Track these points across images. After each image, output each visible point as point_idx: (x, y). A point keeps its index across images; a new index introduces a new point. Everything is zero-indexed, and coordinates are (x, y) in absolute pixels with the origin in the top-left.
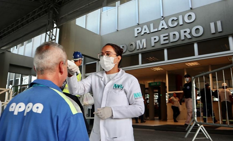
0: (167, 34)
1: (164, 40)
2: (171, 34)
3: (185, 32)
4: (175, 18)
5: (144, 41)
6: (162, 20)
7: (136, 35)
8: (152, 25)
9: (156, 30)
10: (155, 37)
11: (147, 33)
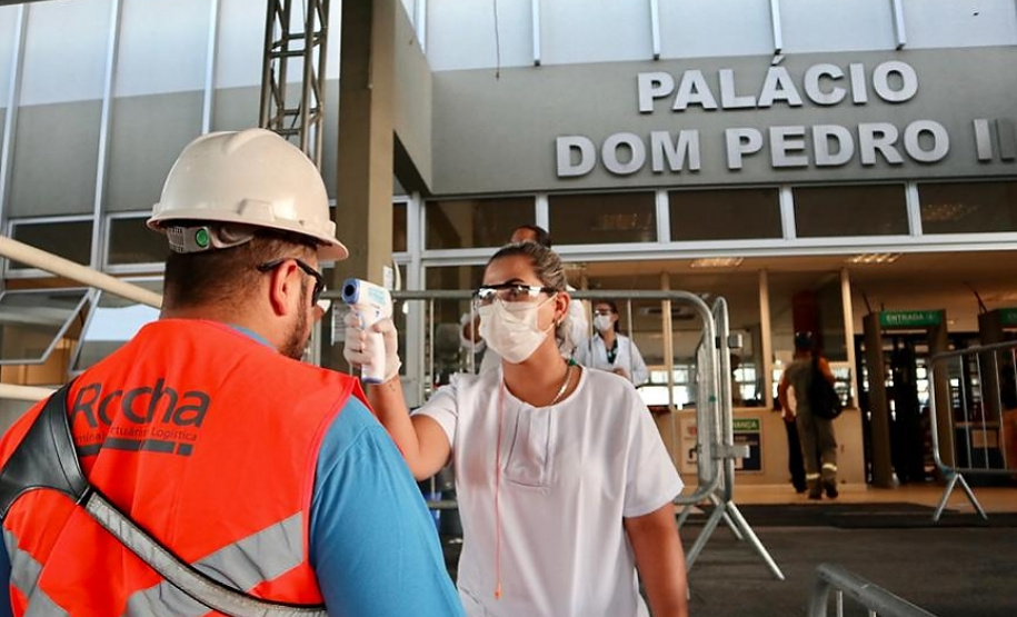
0: (800, 130)
1: (788, 152)
2: (819, 133)
3: (878, 134)
4: (836, 72)
5: (689, 137)
6: (774, 65)
7: (647, 105)
8: (726, 78)
9: (750, 101)
10: (744, 132)
11: (706, 106)
